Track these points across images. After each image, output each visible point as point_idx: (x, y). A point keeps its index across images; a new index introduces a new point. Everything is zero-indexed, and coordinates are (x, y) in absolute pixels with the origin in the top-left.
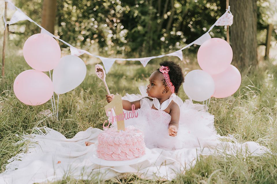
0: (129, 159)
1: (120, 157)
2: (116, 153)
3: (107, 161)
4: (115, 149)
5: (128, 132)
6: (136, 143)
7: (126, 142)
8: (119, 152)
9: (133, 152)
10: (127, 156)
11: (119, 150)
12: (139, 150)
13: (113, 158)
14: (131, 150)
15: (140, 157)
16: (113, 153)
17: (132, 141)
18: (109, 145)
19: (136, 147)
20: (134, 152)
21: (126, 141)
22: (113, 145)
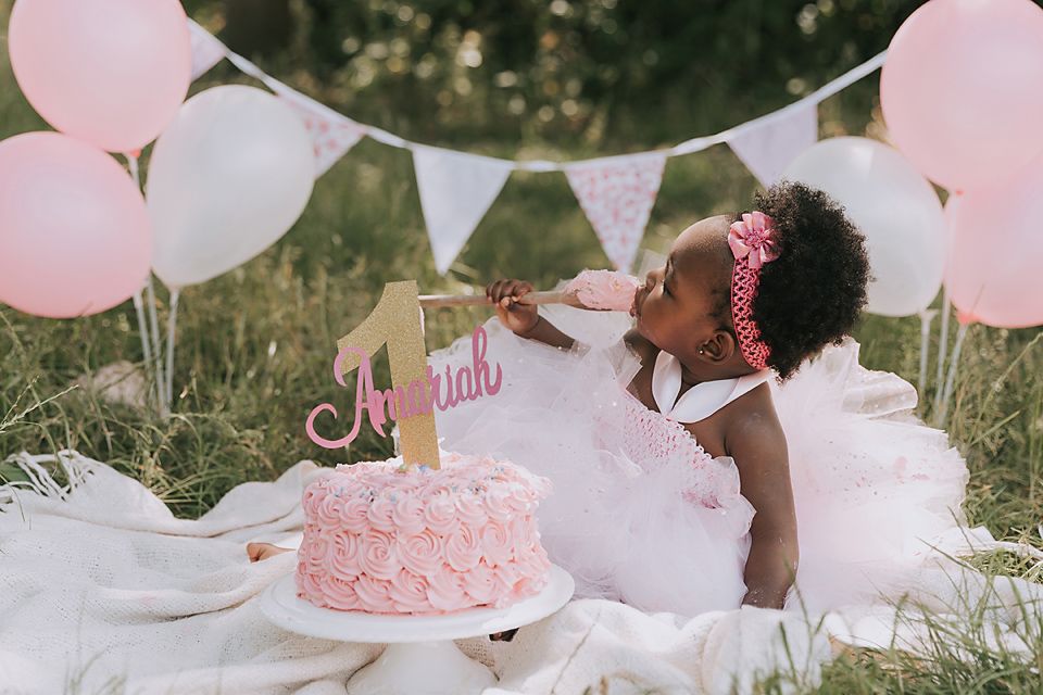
0: (443, 612)
1: (395, 596)
2: (376, 576)
3: (332, 612)
4: (371, 556)
5: (451, 477)
6: (482, 531)
7: (425, 519)
8: (391, 571)
9: (462, 579)
10: (430, 594)
11: (392, 560)
12: (496, 571)
13: (358, 599)
14: (454, 566)
15: (498, 605)
16: (359, 574)
17: (463, 519)
18: (346, 532)
19: (478, 553)
20: (467, 576)
21: (428, 518)
22: (365, 532)
